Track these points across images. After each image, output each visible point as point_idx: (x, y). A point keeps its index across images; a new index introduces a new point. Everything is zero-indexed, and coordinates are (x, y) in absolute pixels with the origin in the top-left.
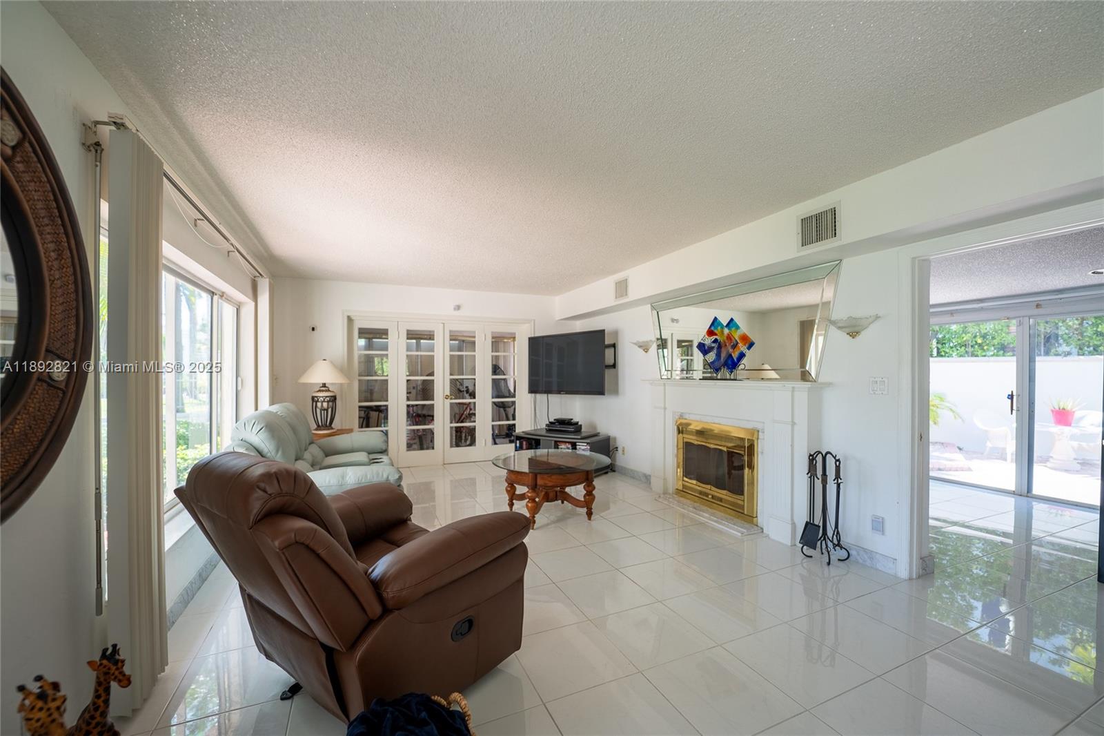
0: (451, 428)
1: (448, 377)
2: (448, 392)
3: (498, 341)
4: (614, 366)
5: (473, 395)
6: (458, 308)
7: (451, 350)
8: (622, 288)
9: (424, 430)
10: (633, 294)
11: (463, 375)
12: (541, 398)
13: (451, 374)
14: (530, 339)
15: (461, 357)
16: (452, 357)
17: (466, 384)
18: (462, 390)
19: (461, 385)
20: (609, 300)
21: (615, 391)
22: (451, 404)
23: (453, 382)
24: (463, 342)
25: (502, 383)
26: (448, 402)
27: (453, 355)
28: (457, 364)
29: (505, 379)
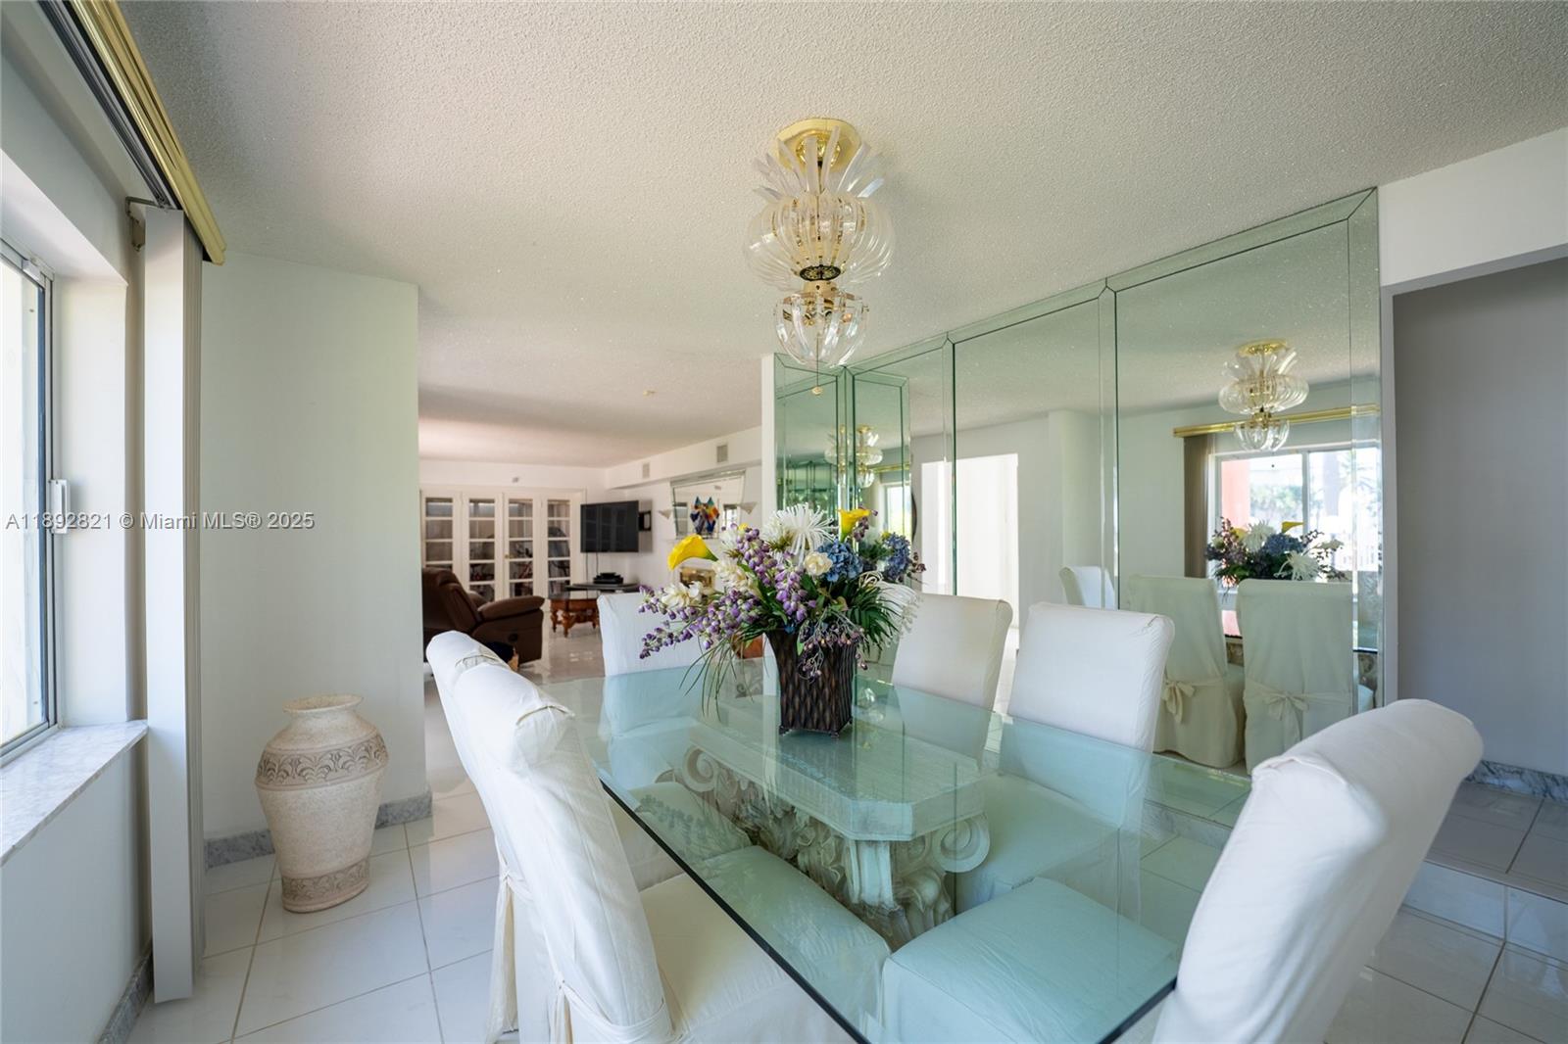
0: (511, 584)
1: (508, 540)
2: (507, 553)
3: (554, 508)
4: (650, 529)
5: (531, 556)
6: (516, 480)
7: (510, 515)
8: (646, 469)
9: (485, 586)
10: (653, 476)
11: (522, 536)
12: (592, 556)
13: (510, 537)
14: (582, 507)
15: (521, 522)
16: (511, 522)
17: (526, 546)
18: (521, 550)
19: (521, 546)
20: (638, 479)
21: (649, 549)
22: (511, 564)
23: (512, 544)
24: (522, 508)
25: (564, 545)
26: (508, 561)
27: (513, 521)
28: (518, 528)
29: (566, 542)
